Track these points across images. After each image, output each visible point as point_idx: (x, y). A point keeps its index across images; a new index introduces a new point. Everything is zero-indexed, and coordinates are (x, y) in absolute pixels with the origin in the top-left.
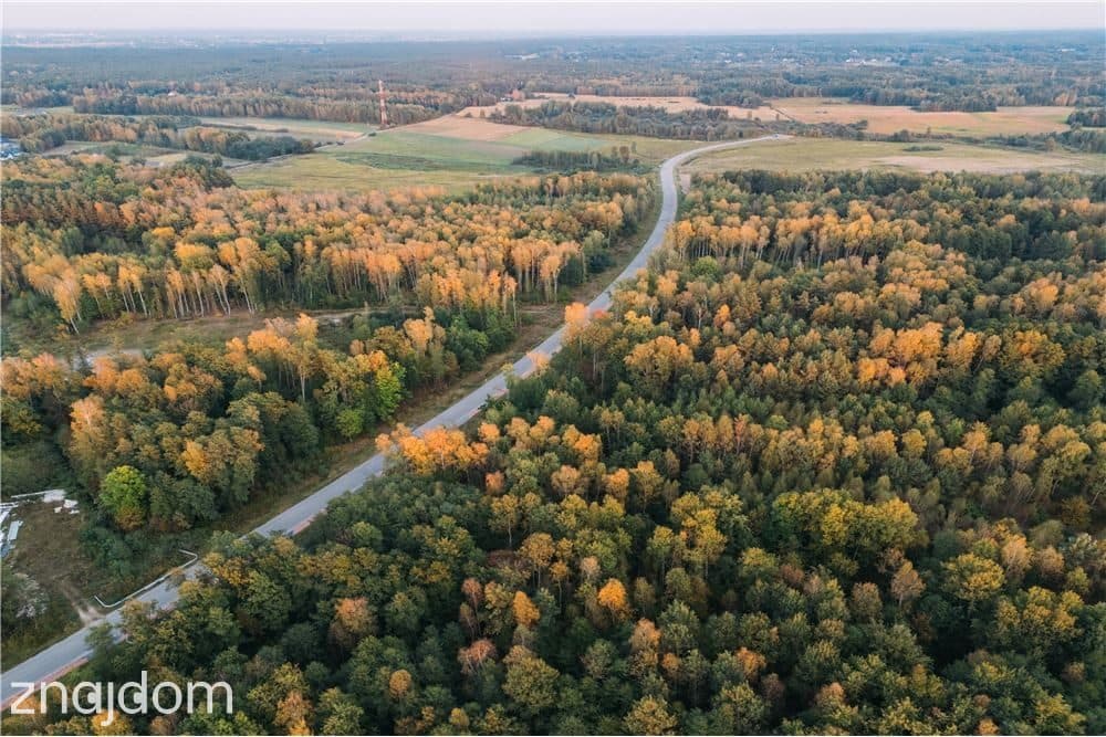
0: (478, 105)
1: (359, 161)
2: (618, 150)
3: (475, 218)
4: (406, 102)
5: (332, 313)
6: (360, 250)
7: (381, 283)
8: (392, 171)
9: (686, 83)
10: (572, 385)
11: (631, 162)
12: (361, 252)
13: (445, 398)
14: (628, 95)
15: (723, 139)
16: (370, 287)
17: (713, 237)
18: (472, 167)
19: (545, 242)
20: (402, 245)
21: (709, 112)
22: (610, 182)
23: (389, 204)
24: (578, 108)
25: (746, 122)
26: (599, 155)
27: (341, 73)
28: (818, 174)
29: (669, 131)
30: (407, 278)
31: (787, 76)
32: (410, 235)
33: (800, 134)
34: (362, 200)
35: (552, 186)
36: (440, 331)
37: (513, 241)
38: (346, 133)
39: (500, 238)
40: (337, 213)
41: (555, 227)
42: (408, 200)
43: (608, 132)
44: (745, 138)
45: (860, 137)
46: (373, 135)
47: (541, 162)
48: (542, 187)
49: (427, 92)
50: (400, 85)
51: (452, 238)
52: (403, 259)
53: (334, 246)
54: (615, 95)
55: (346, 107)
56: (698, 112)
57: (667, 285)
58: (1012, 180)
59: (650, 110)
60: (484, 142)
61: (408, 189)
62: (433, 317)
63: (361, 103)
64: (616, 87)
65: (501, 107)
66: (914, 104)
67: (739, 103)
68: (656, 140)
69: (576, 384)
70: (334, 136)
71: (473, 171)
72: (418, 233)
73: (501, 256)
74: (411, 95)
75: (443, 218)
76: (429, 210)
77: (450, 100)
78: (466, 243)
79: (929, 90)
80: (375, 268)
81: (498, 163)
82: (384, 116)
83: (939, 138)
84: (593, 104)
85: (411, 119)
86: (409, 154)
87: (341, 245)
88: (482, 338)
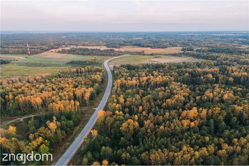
0: (54, 49)
1: (23, 65)
2: (93, 60)
3: (62, 82)
4: (35, 49)
5: (20, 117)
6: (28, 96)
7: (36, 106)
8: (34, 68)
9: (103, 43)
10: (106, 140)
11: (96, 62)
12: (28, 97)
13: (63, 147)
14: (90, 46)
15: (116, 56)
16: (32, 107)
17: (126, 83)
18: (56, 65)
19: (84, 89)
20: (41, 93)
21: (110, 50)
22: (95, 69)
23: (35, 79)
24: (79, 49)
25: (119, 52)
26: (89, 61)
27: (15, 41)
28: (141, 64)
29: (103, 54)
30: (44, 104)
31: (123, 41)
32: (43, 89)
33: (131, 54)
34: (26, 78)
35: (80, 70)
36: (59, 123)
37: (75, 89)
38: (18, 57)
39: (71, 88)
40: (19, 84)
41: (85, 84)
42: (40, 78)
43: (88, 55)
44: (120, 56)
45: (144, 55)
46: (27, 57)
47: (74, 63)
48: (77, 71)
49: (40, 46)
50: (33, 44)
51: (56, 90)
52: (42, 98)
53: (19, 96)
54: (87, 46)
55: (18, 50)
56: (108, 50)
57: (122, 100)
58: (180, 64)
59: (97, 49)
60: (57, 58)
61: (40, 74)
62: (56, 119)
63: (22, 49)
64: (87, 44)
65: (60, 49)
66: (151, 47)
67: (116, 47)
68: (100, 57)
69: (107, 139)
70: (15, 58)
71: (56, 66)
72: (45, 88)
73: (72, 94)
74: (36, 47)
75: (52, 83)
76: (48, 80)
77: (47, 48)
78: (61, 91)
79: (153, 44)
80: (34, 102)
81: (62, 64)
82: (29, 53)
83: (159, 54)
84: (83, 48)
85: (37, 53)
86: (38, 62)
87: (22, 95)
88: (71, 122)
